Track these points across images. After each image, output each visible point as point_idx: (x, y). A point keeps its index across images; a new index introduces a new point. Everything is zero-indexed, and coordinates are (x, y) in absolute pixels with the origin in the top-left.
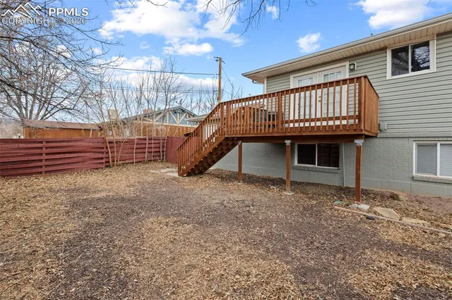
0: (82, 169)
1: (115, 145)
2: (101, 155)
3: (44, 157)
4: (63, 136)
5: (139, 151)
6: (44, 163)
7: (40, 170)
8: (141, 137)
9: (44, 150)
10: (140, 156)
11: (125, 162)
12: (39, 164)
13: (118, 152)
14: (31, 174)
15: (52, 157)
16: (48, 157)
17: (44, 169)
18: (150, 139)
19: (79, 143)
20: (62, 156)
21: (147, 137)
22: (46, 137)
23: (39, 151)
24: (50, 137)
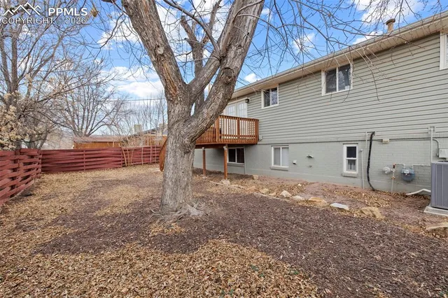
0: (107, 167)
1: (128, 152)
2: (119, 159)
3: (85, 160)
4: (96, 147)
5: (145, 156)
6: (85, 164)
7: (82, 168)
8: (148, 146)
9: (85, 156)
10: (146, 159)
11: (136, 164)
12: (82, 164)
13: (130, 157)
14: (77, 171)
15: (89, 160)
16: (87, 160)
17: (84, 168)
18: (154, 148)
19: (104, 152)
20: (94, 159)
21: (151, 146)
22: (86, 148)
23: (81, 157)
24: (88, 148)
